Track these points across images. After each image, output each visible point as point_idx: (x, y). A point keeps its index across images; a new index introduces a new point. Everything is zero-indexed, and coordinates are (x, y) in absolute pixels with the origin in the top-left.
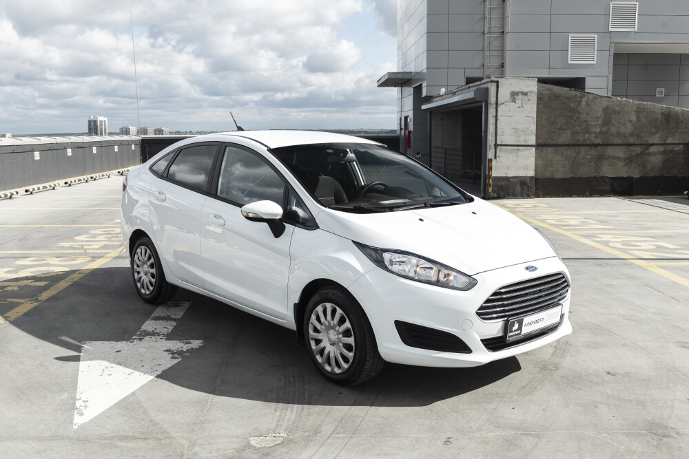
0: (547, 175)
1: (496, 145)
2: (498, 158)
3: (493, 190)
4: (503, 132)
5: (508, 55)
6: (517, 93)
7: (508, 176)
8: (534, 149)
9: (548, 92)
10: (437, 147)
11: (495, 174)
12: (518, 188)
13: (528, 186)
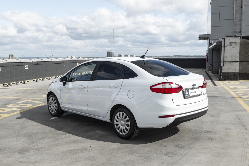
0: (244, 72)
1: (224, 61)
2: (225, 66)
3: (223, 77)
4: (227, 56)
5: (243, 27)
6: (232, 43)
7: (229, 72)
8: (238, 62)
9: (244, 42)
10: (215, 62)
11: (223, 71)
12: (232, 76)
13: (236, 76)
